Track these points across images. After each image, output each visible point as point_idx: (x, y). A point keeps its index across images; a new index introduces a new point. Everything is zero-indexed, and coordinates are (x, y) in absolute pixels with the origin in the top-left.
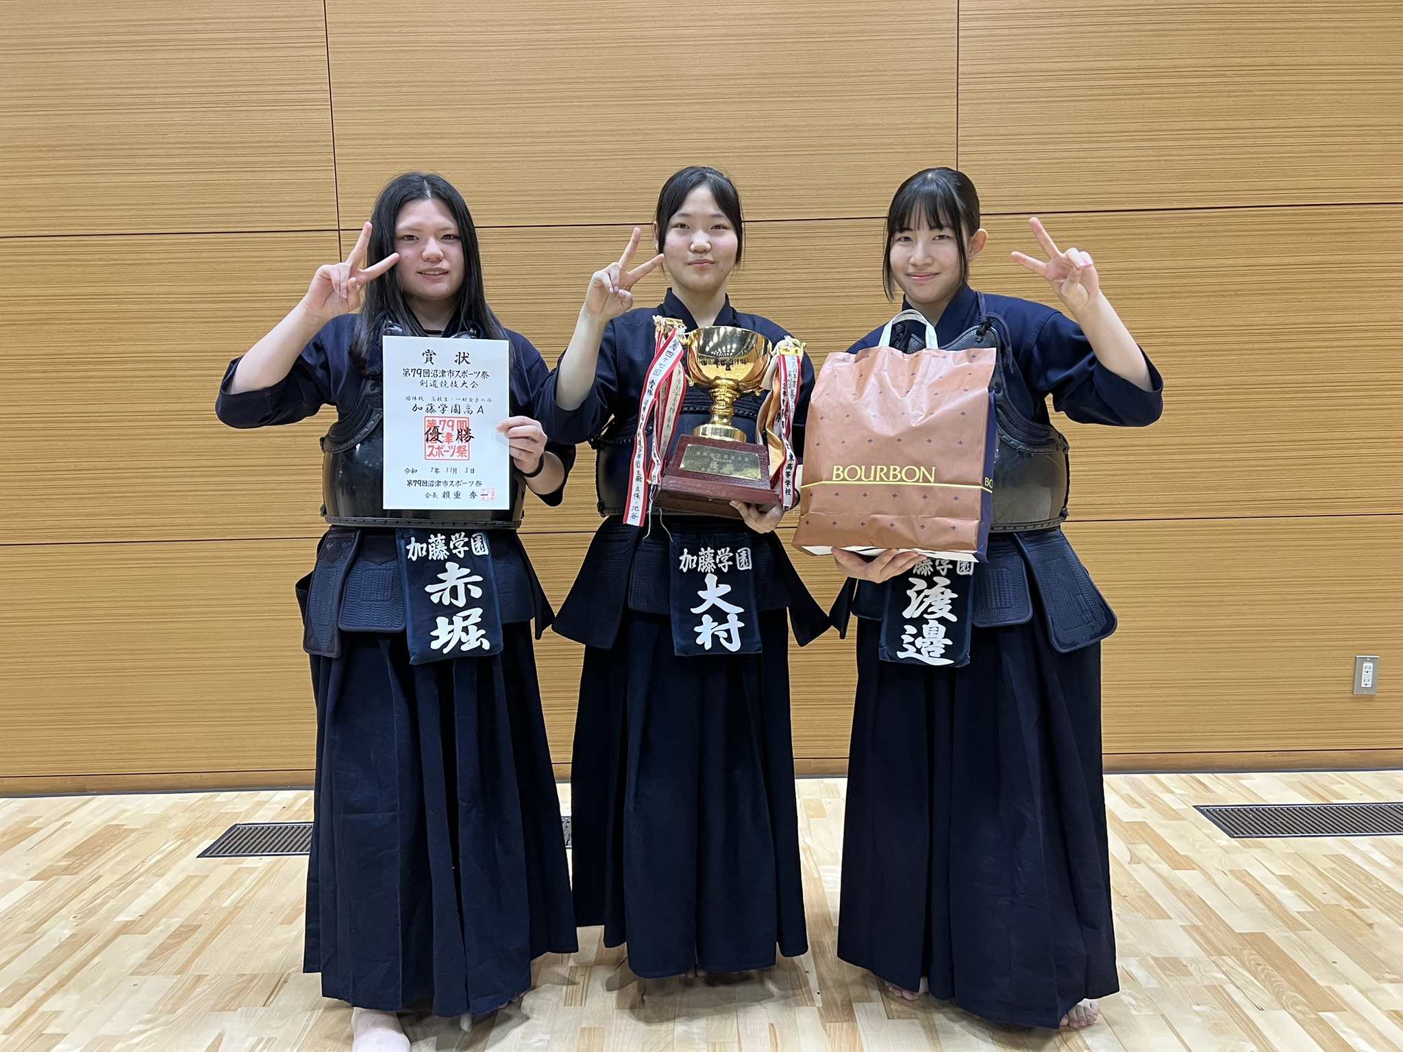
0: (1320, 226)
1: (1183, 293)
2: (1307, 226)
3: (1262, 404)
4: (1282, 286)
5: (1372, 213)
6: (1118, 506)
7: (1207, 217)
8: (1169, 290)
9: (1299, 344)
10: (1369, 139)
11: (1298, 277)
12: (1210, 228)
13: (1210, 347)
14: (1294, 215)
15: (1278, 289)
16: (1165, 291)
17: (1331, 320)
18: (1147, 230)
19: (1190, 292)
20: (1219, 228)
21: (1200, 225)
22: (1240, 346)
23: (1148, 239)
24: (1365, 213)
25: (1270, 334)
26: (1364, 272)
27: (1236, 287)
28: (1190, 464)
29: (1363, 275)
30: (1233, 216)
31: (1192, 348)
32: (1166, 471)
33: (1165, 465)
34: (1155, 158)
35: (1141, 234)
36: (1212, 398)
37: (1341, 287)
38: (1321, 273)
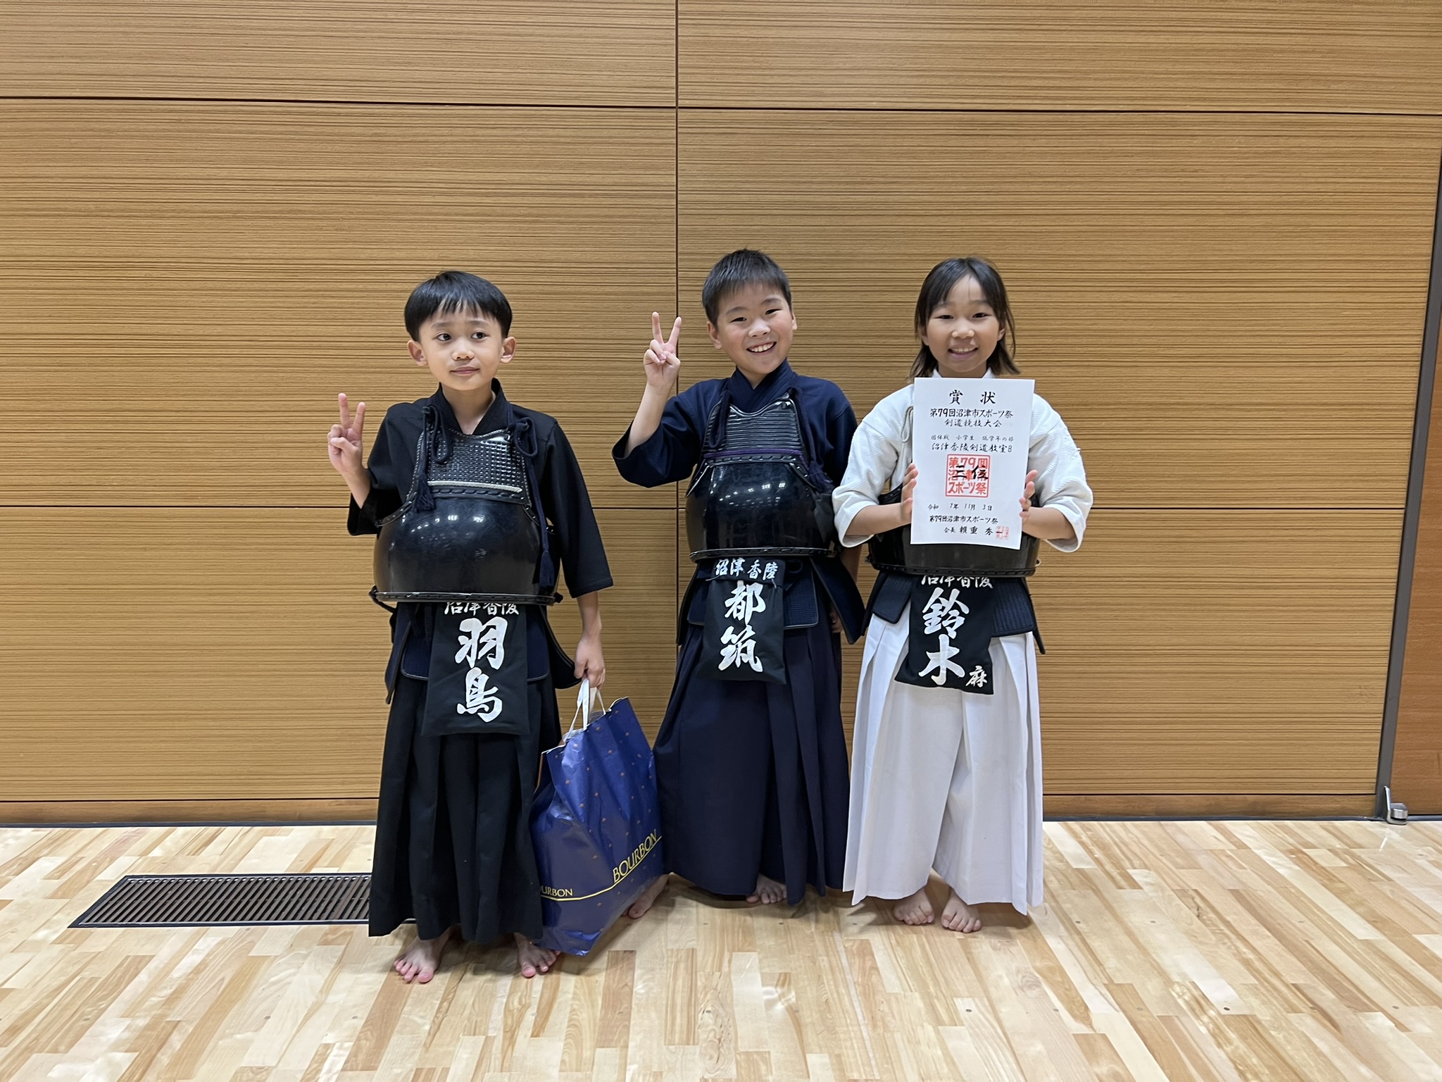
0: (336, 130)
1: (166, 211)
2: (320, 129)
3: (284, 361)
4: (295, 207)
5: (403, 115)
6: (110, 488)
7: (186, 111)
8: (146, 208)
9: (324, 286)
10: (391, 15)
11: (315, 197)
12: (191, 127)
13: (210, 285)
14: (302, 113)
15: (289, 212)
16: (142, 208)
17: (362, 256)
18: (108, 126)
19: (173, 211)
20: (203, 127)
21: (179, 121)
22: (249, 285)
23: (111, 137)
24: (394, 115)
25: (284, 271)
26: (399, 193)
27: (235, 207)
28: (200, 437)
29: (399, 199)
30: (221, 112)
31: (185, 285)
32: (168, 445)
33: (167, 437)
34: (109, 29)
35: (100, 130)
36: (218, 351)
37: (372, 213)
38: (342, 192)
